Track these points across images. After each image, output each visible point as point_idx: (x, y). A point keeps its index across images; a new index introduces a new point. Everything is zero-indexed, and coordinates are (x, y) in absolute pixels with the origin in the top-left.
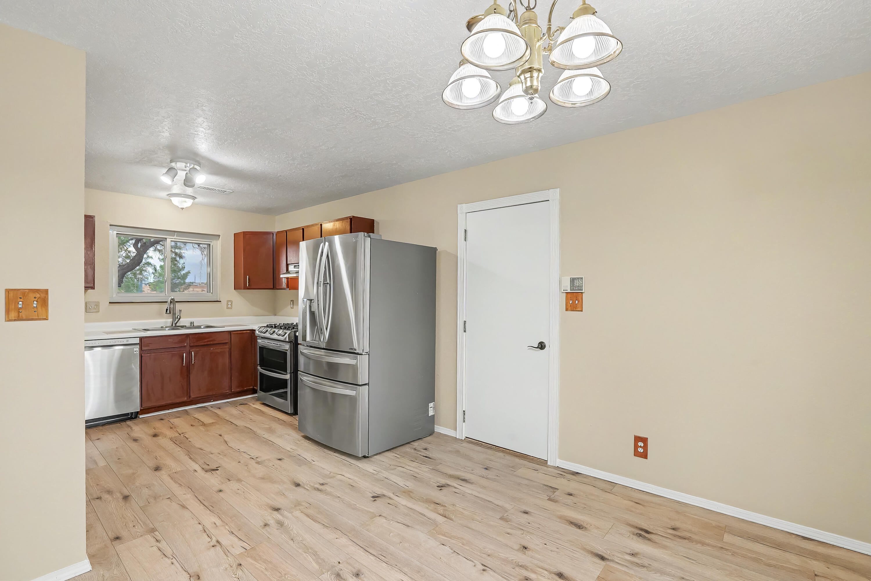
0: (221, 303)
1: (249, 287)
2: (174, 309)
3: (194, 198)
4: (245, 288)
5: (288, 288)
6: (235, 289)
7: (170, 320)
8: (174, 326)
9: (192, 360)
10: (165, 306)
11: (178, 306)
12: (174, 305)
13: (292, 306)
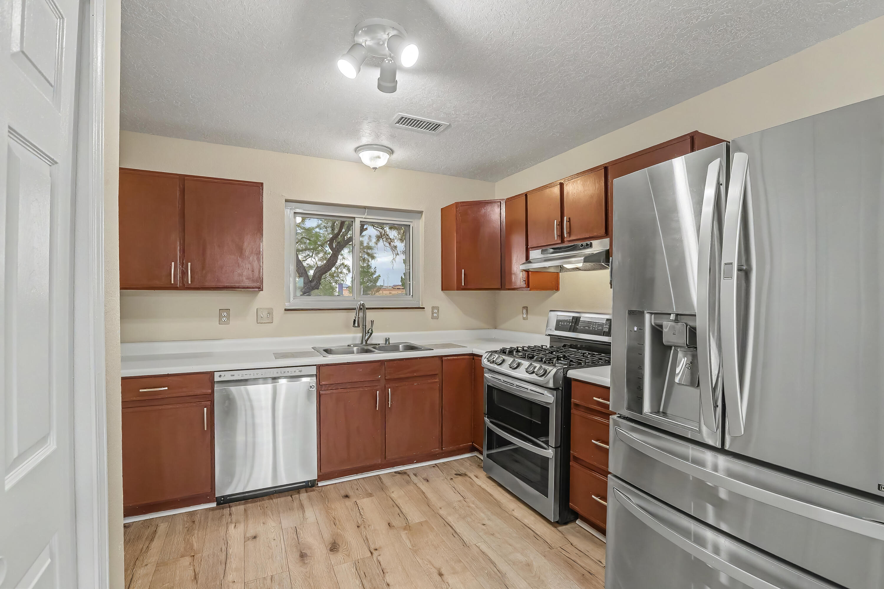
0: (424, 311)
1: (465, 287)
2: (364, 318)
3: (391, 152)
4: (460, 288)
5: (528, 287)
6: (442, 290)
8: (364, 344)
9: (389, 401)
10: (352, 315)
11: (370, 315)
12: (364, 314)
13: (525, 316)
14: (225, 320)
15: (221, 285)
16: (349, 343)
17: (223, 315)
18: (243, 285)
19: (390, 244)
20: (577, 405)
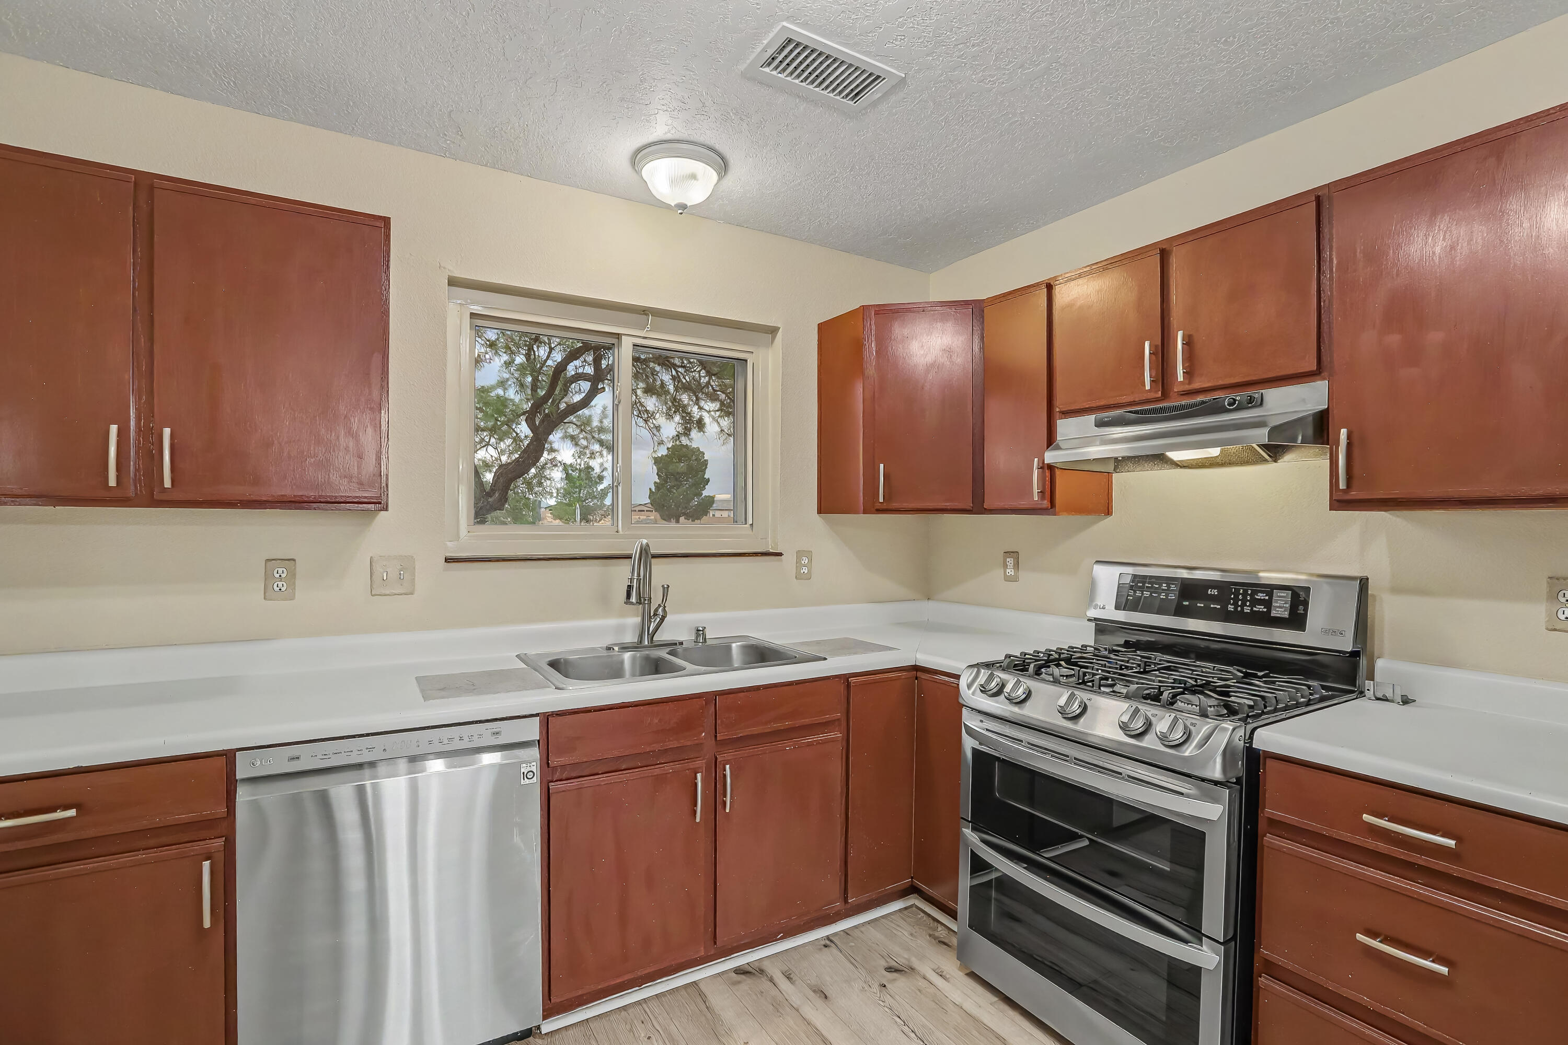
0: (781, 560)
1: (885, 506)
2: (649, 580)
3: (723, 166)
4: (873, 508)
5: (1052, 507)
6: (820, 511)
7: (633, 621)
8: (648, 644)
9: (725, 796)
10: (622, 573)
11: (661, 572)
12: (648, 568)
13: (1010, 572)
14: (283, 589)
15: (264, 493)
16: (608, 641)
17: (277, 576)
18: (329, 493)
19: (646, 421)
20: (1272, 822)
